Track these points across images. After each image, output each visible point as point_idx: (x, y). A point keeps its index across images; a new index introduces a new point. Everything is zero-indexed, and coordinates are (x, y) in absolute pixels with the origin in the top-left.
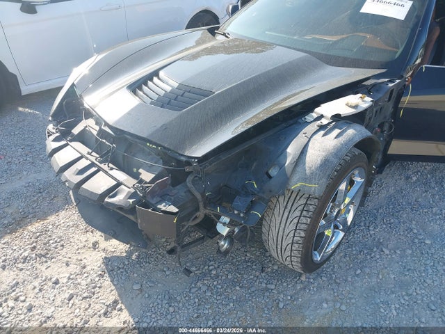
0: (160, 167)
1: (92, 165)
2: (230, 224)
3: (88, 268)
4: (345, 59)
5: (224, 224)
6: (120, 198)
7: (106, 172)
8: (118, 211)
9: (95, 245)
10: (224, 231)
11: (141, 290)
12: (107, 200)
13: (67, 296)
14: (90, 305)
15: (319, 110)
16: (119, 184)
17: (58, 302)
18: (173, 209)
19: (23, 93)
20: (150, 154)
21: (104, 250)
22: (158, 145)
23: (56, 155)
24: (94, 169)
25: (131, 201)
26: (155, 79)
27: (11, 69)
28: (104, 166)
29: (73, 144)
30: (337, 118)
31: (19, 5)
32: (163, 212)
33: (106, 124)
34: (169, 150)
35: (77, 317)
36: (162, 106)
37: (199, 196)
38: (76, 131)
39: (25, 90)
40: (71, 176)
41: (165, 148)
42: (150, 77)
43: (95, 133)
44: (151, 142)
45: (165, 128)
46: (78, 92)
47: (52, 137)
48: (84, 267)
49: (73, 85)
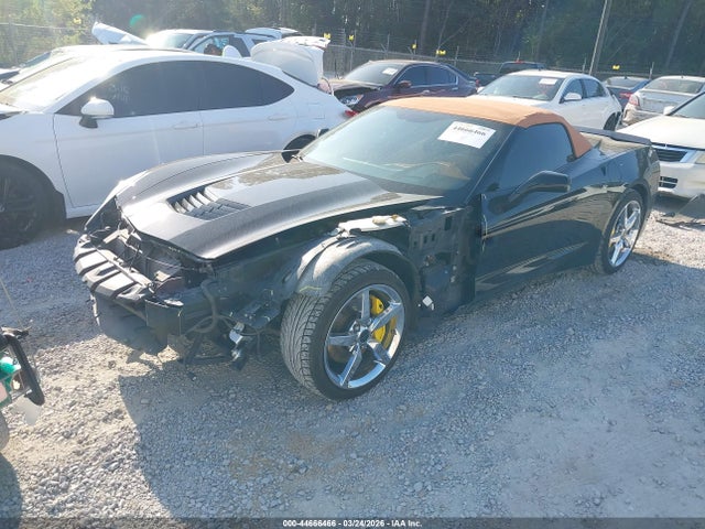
0: (178, 268)
1: (115, 267)
2: (244, 332)
3: (99, 383)
4: (408, 185)
5: (237, 332)
6: (132, 295)
7: (127, 275)
8: (127, 308)
9: (111, 365)
10: (237, 339)
11: (149, 404)
12: (120, 295)
13: (69, 402)
14: (91, 412)
15: (342, 225)
16: (135, 283)
17: (60, 406)
18: (179, 304)
19: (68, 216)
20: (171, 258)
21: (120, 369)
22: (178, 248)
23: (81, 260)
24: (115, 271)
25: (141, 296)
26: (199, 195)
27: (58, 186)
28: (127, 270)
29: (102, 251)
30: (355, 231)
31: (79, 119)
32: (168, 305)
33: (136, 231)
34: (188, 253)
35: (74, 420)
36: (195, 216)
37: (211, 299)
38: (107, 240)
39: (71, 212)
40: (92, 277)
41: (184, 250)
42: (194, 192)
43: (125, 241)
44: (172, 245)
45: (188, 233)
46: (118, 204)
47: (83, 244)
48: (95, 381)
49: (115, 197)
